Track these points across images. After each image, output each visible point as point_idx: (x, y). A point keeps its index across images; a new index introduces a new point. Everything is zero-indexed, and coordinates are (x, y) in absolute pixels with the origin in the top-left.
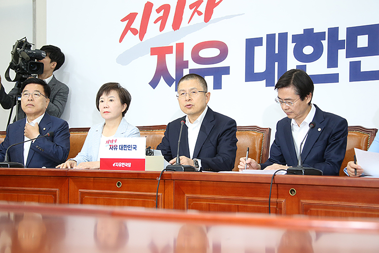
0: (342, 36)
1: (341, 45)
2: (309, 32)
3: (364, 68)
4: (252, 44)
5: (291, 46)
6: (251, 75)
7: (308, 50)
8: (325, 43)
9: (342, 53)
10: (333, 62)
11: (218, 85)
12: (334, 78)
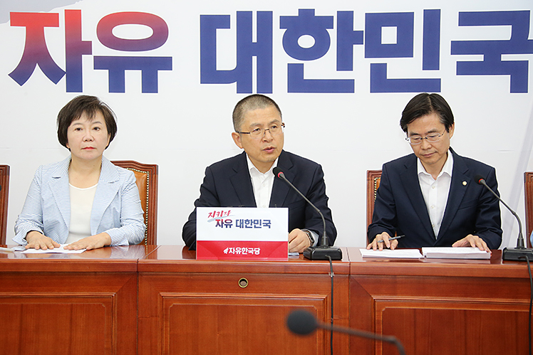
0: (359, 25)
1: (357, 38)
2: (307, 14)
3: (391, 74)
4: (210, 25)
5: (278, 34)
6: (210, 74)
7: (306, 41)
8: (333, 33)
9: (359, 50)
10: (345, 62)
11: (150, 85)
12: (347, 87)
